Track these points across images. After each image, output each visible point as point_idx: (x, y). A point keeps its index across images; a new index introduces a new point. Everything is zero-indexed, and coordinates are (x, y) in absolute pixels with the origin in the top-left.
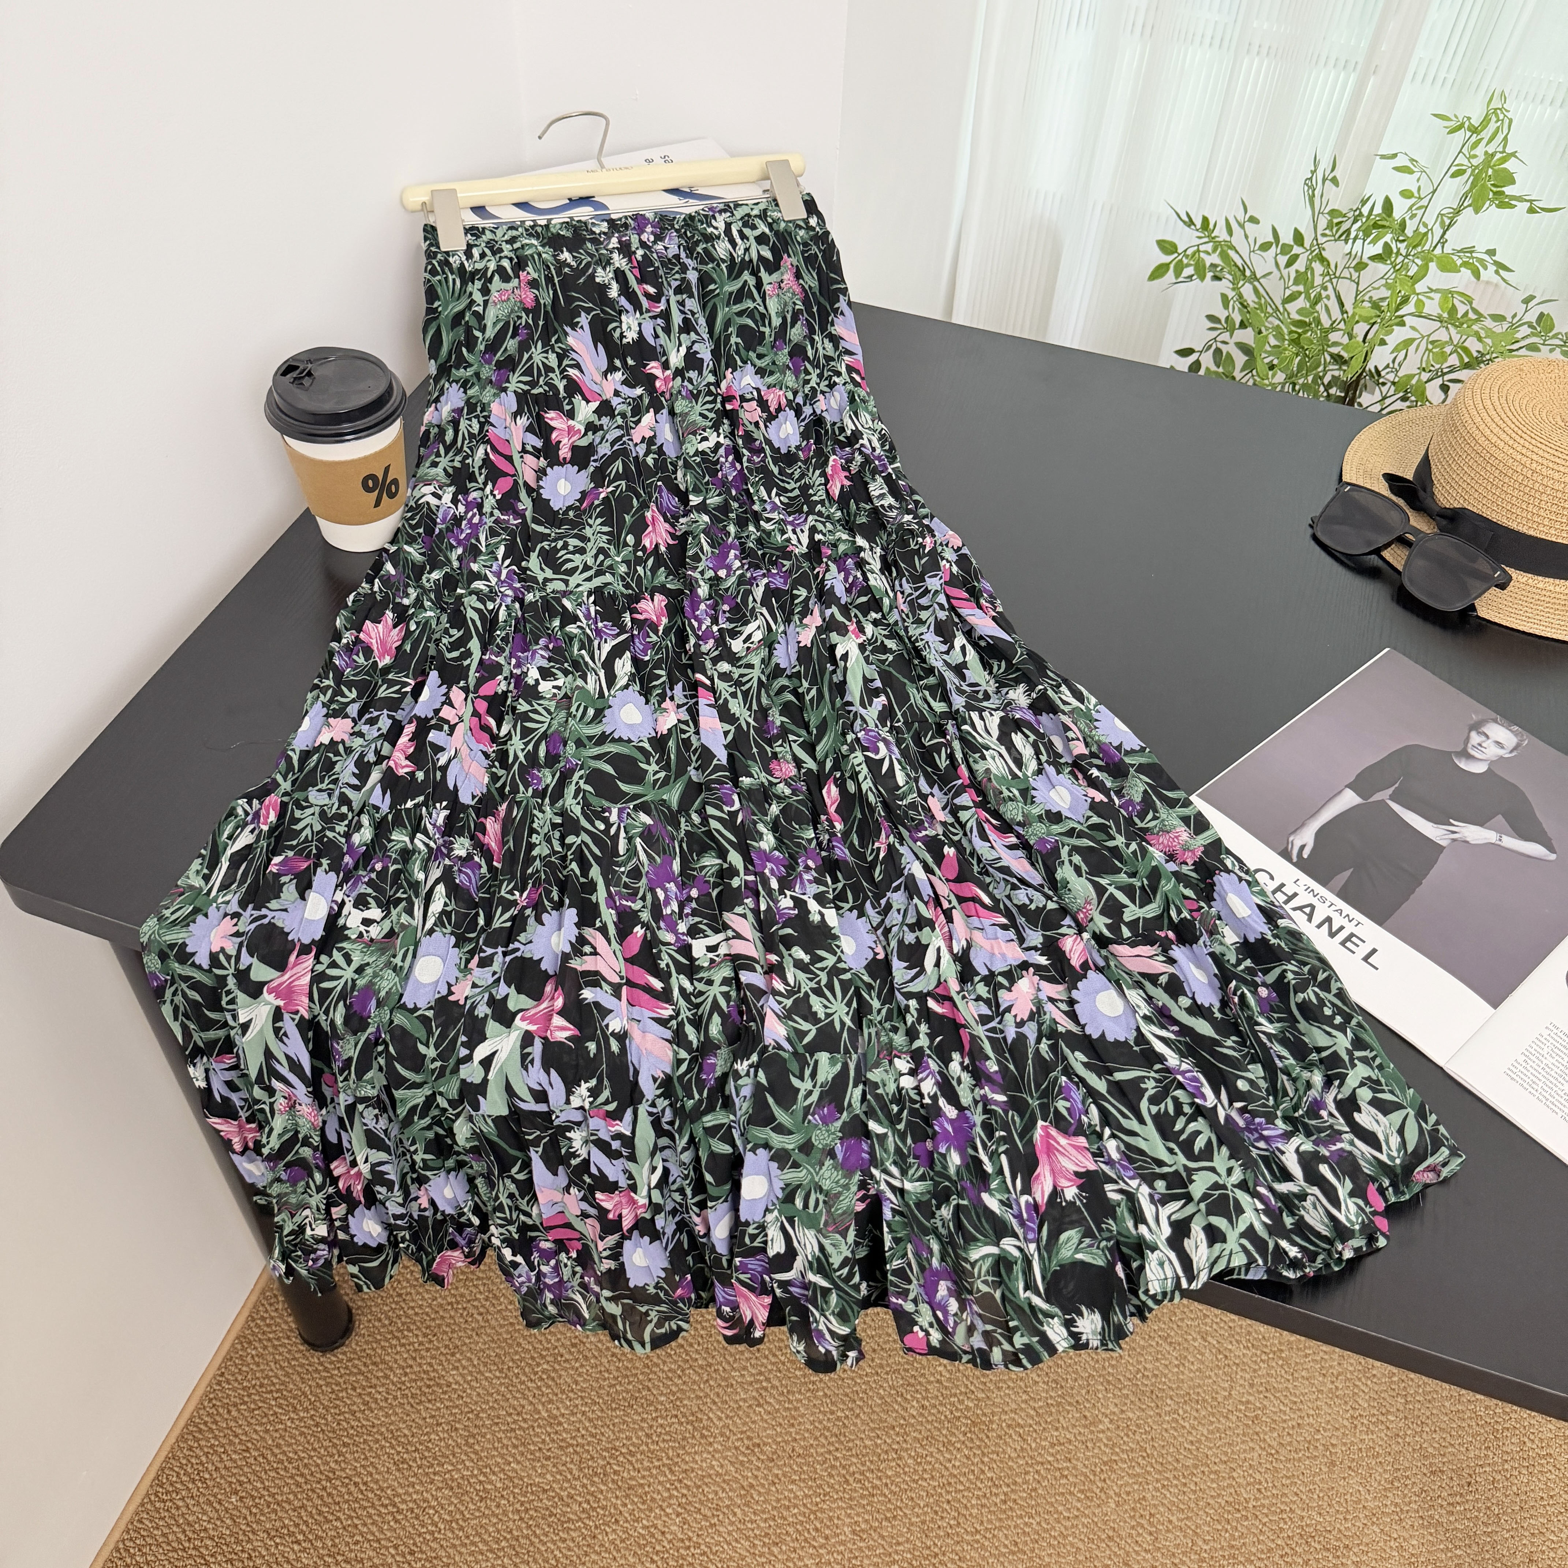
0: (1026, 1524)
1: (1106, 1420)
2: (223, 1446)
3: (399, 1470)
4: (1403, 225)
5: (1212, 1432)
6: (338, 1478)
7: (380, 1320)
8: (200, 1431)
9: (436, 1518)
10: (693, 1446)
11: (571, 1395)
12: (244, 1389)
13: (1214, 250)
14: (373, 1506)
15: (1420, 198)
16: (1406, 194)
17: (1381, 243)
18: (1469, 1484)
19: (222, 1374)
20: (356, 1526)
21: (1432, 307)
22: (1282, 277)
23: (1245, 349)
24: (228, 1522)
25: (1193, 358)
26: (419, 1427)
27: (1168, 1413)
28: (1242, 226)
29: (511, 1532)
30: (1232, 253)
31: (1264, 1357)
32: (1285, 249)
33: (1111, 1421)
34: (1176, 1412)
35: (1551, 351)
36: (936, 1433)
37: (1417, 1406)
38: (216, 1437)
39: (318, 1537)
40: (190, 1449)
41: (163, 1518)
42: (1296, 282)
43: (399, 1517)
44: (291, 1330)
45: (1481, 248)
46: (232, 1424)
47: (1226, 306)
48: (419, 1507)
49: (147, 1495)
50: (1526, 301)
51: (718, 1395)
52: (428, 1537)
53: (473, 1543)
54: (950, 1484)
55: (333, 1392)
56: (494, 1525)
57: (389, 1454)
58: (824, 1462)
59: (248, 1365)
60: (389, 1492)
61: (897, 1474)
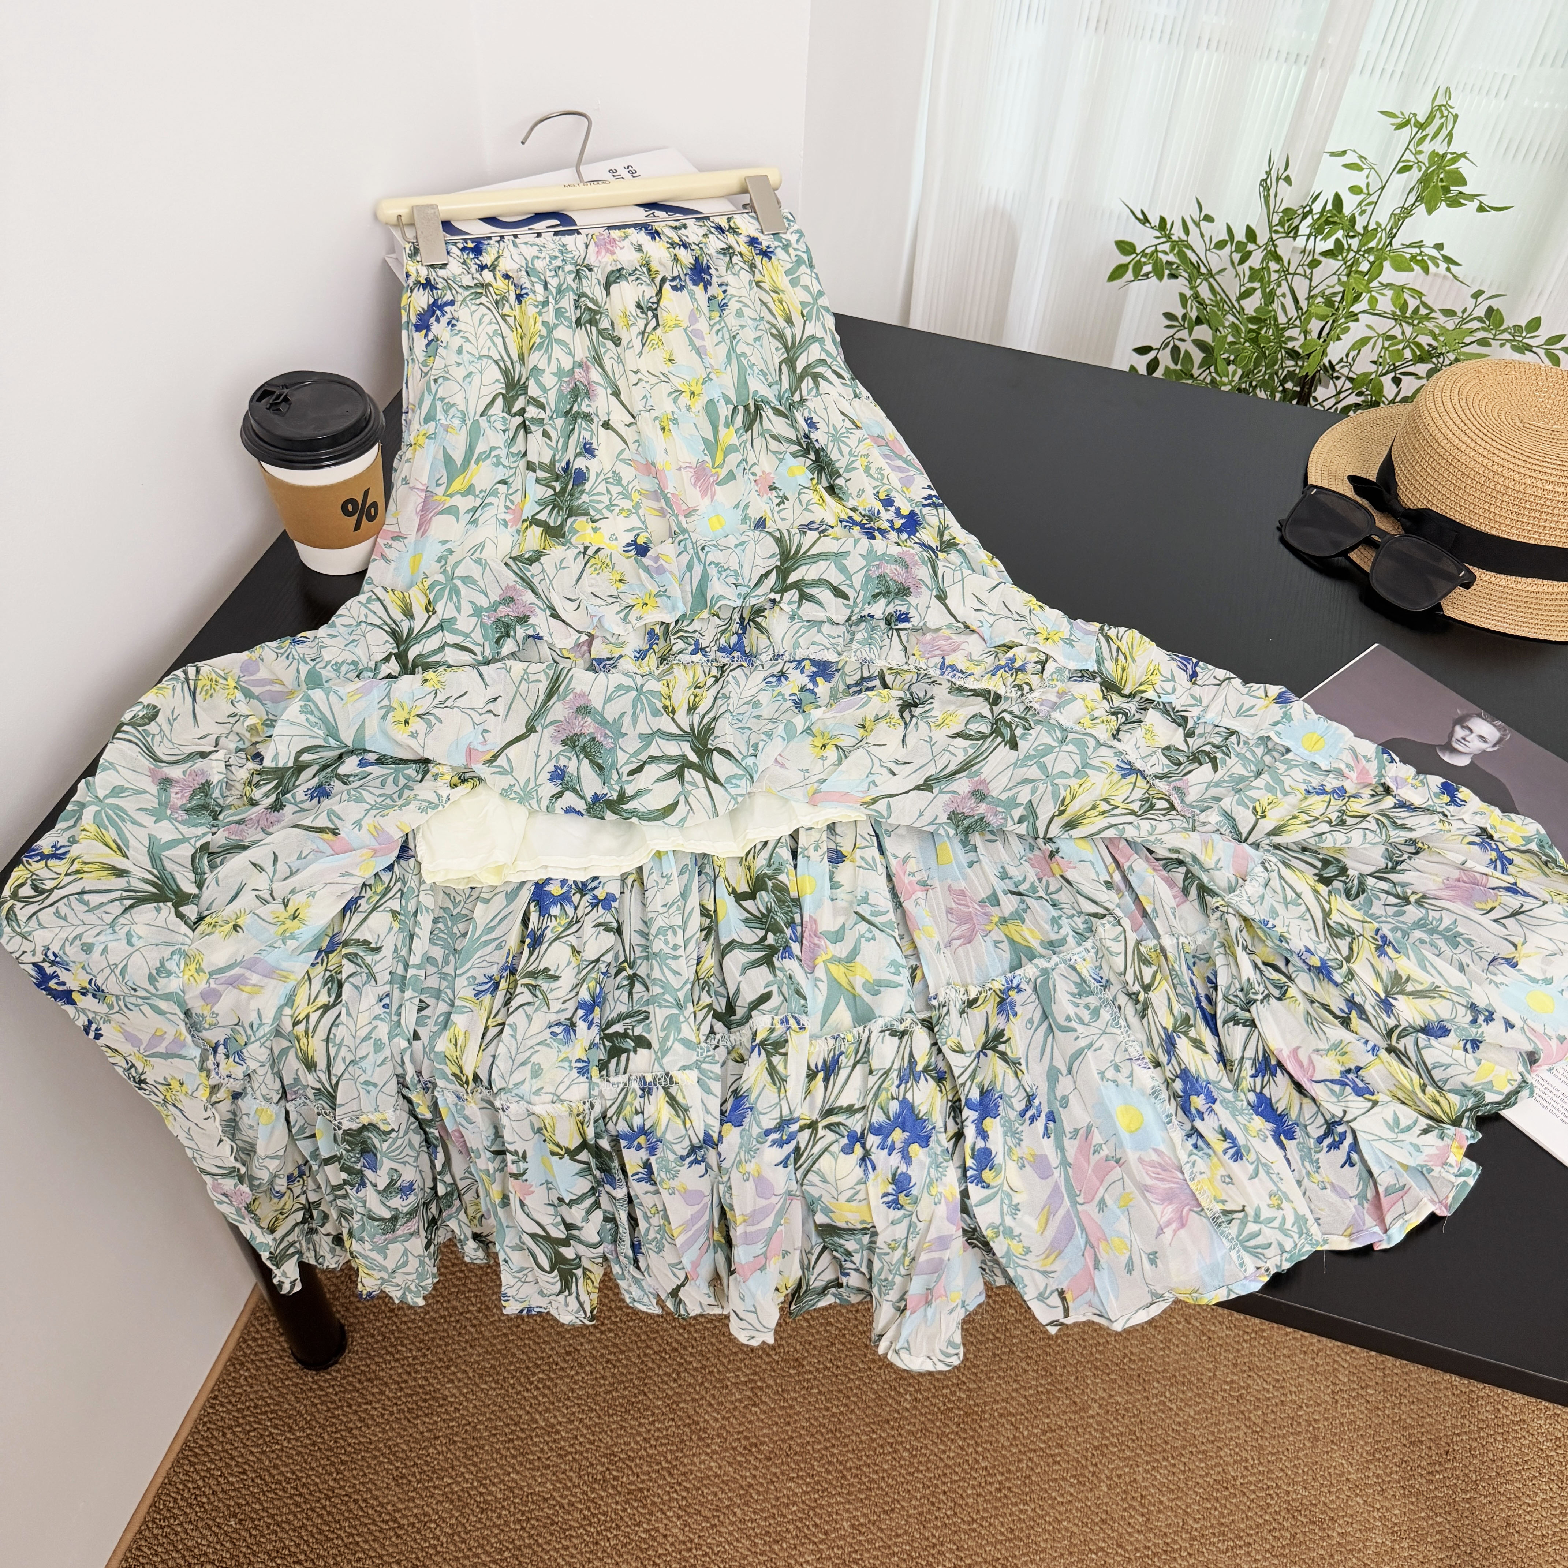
0: (1021, 1511)
1: (1096, 1405)
2: (219, 1469)
3: (398, 1485)
4: (1353, 220)
5: (1199, 1413)
6: (338, 1496)
7: (373, 1336)
8: (196, 1455)
9: (438, 1532)
10: (691, 1448)
11: (568, 1403)
12: (238, 1411)
13: (1172, 250)
14: (374, 1523)
15: (1369, 195)
16: (1355, 190)
17: (1333, 239)
18: (1447, 1452)
19: (216, 1398)
20: (357, 1543)
21: (1385, 303)
22: (1237, 275)
23: (1201, 345)
24: (228, 1545)
25: (1151, 355)
26: (417, 1442)
27: (1156, 1396)
28: (1197, 225)
29: (513, 1542)
30: (1189, 253)
31: (1246, 1337)
32: (1240, 246)
33: (1100, 1406)
34: (1163, 1394)
35: (1502, 345)
36: (929, 1425)
37: (1396, 1378)
38: (212, 1461)
39: (319, 1556)
40: (187, 1473)
41: (162, 1545)
42: (1251, 279)
43: (401, 1532)
44: (284, 1350)
45: (1429, 242)
46: (228, 1447)
47: (1184, 304)
48: (420, 1521)
49: (145, 1522)
50: (1476, 295)
51: (713, 1396)
52: (431, 1551)
53: (477, 1556)
54: (945, 1475)
55: (328, 1410)
56: (496, 1536)
57: (387, 1470)
58: (821, 1458)
59: (241, 1387)
60: (389, 1507)
61: (893, 1468)
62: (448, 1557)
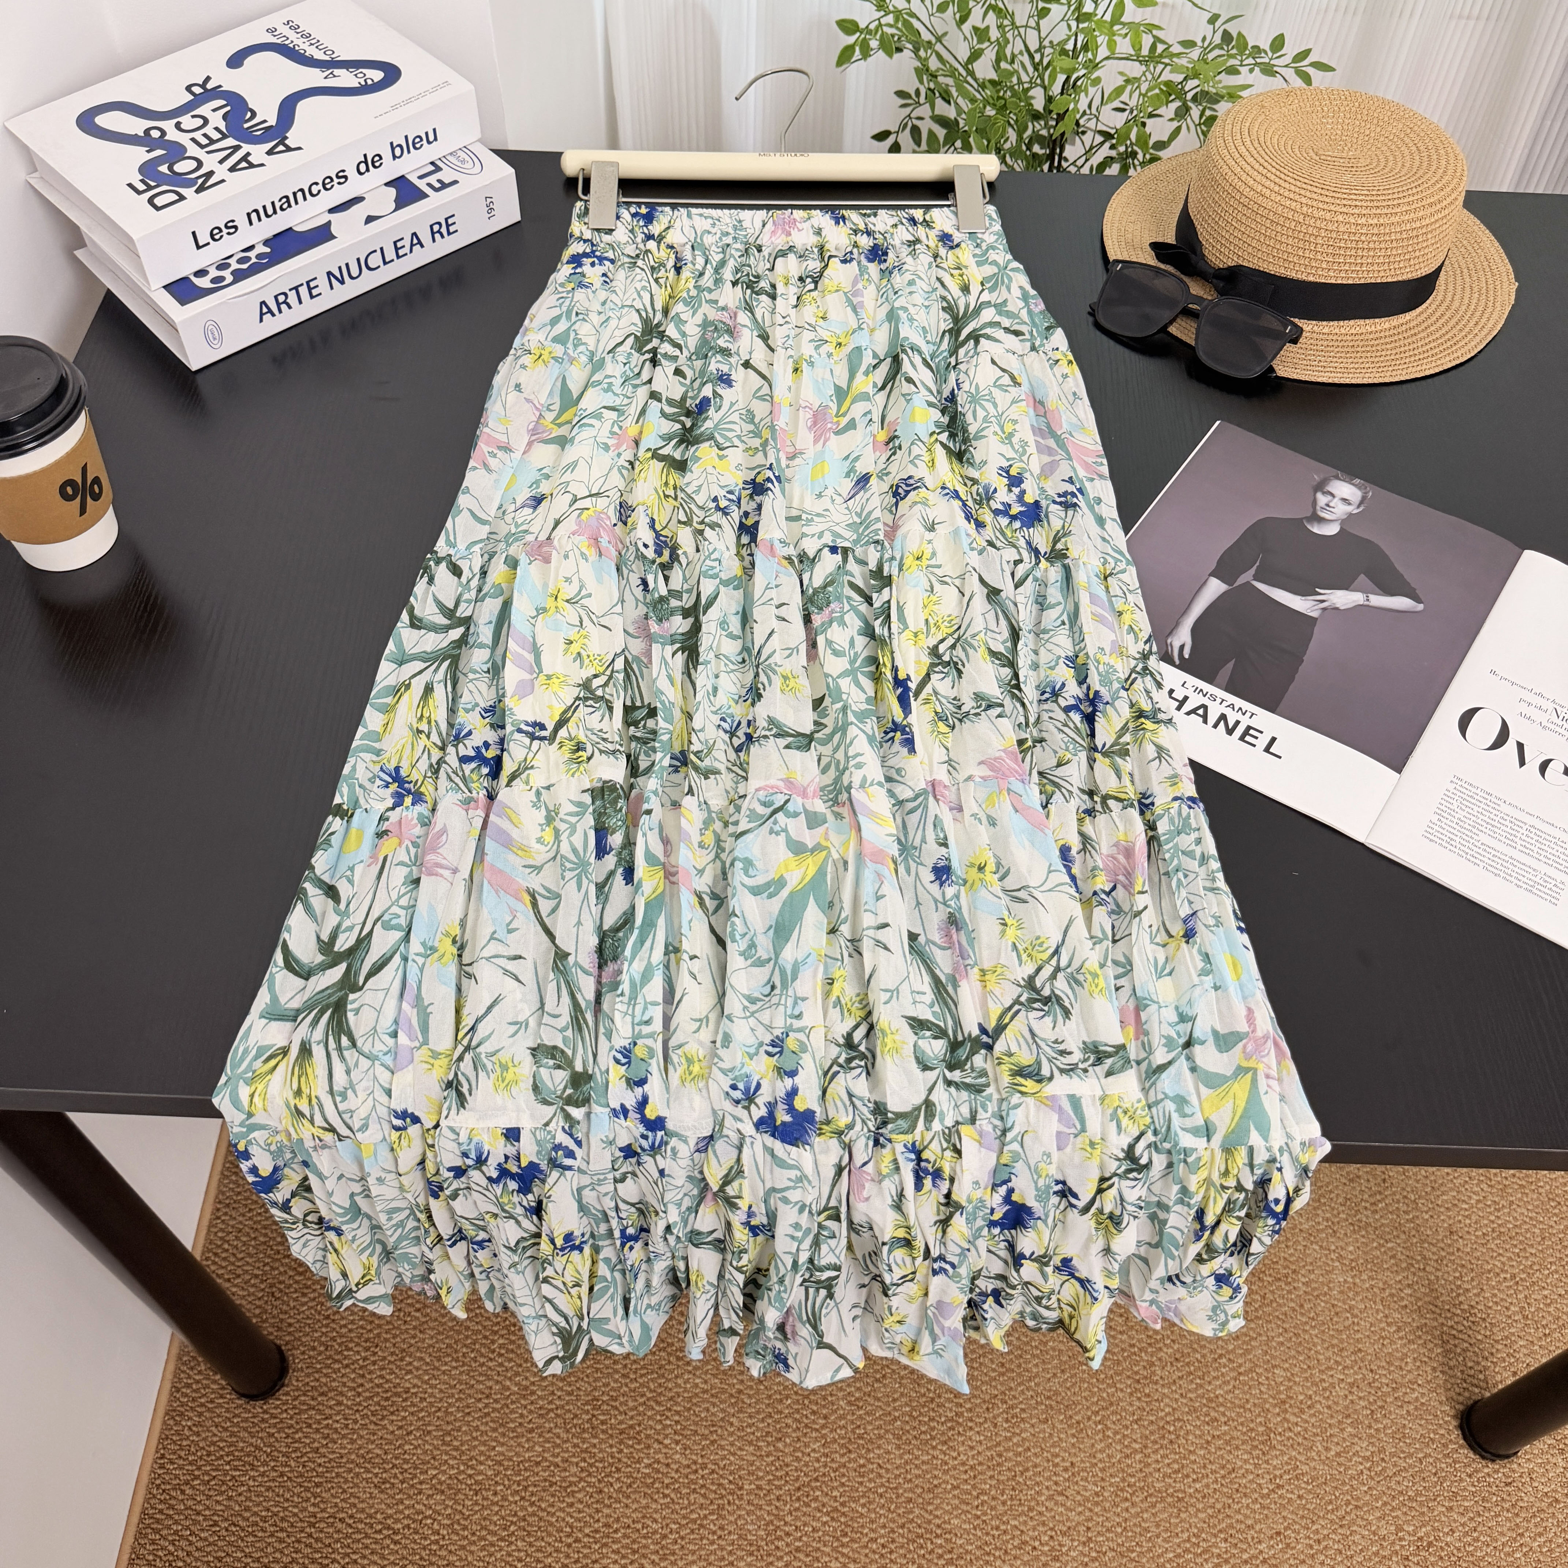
2: (187, 1528)
3: (382, 1492)
6: (322, 1520)
7: (314, 1348)
8: (158, 1521)
9: (436, 1526)
13: (897, 22)
14: (367, 1536)
19: (163, 1457)
22: (965, 38)
23: (942, 121)
25: (891, 140)
29: (515, 1515)
30: (914, 21)
35: (1251, 71)
38: (176, 1522)
40: (153, 1542)
43: (397, 1538)
44: (223, 1388)
46: (190, 1503)
48: (414, 1521)
50: (1213, 20)
52: (434, 1547)
55: (287, 1436)
56: (497, 1513)
57: (367, 1480)
59: (188, 1438)
60: (379, 1516)
62: (453, 1548)
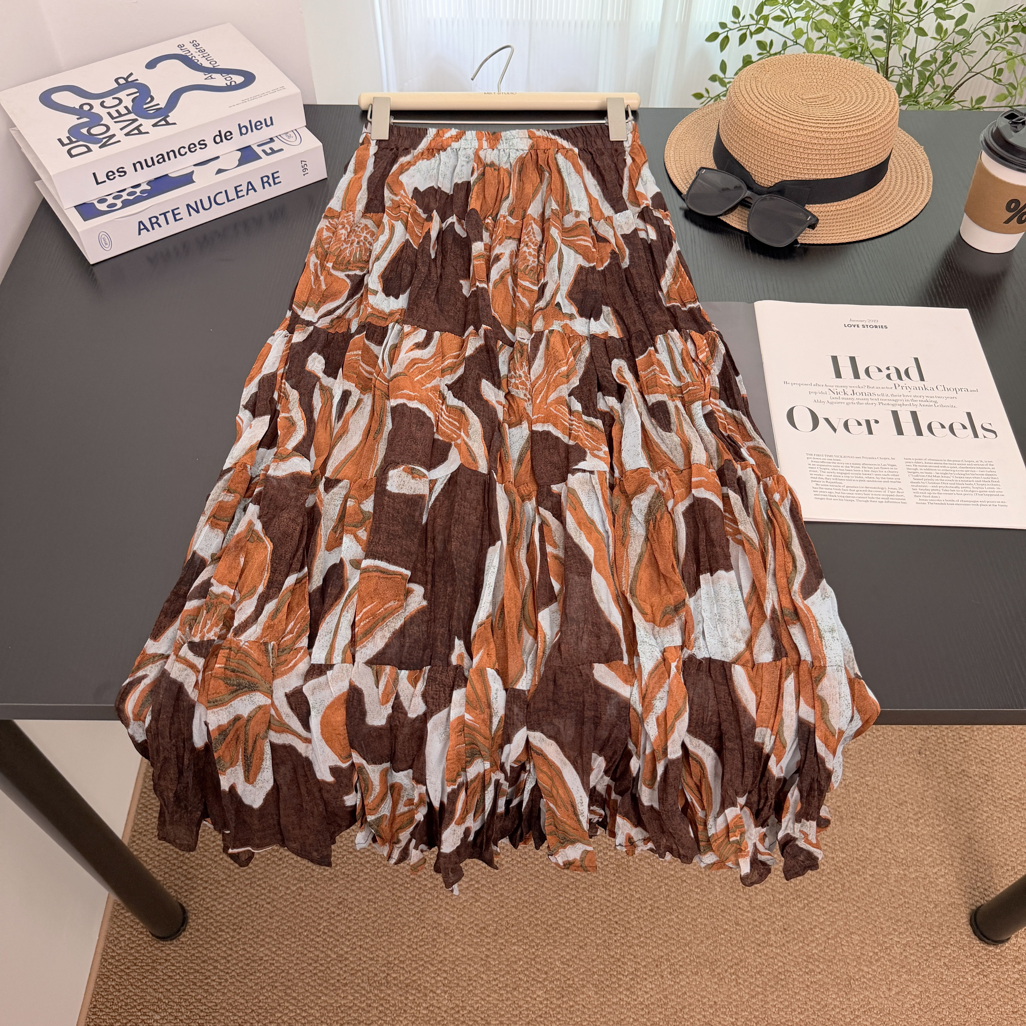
0: (669, 920)
10: (441, 943)
11: (349, 937)
18: (923, 804)
26: (249, 994)
54: (614, 911)
58: (530, 924)
61: (579, 916)
